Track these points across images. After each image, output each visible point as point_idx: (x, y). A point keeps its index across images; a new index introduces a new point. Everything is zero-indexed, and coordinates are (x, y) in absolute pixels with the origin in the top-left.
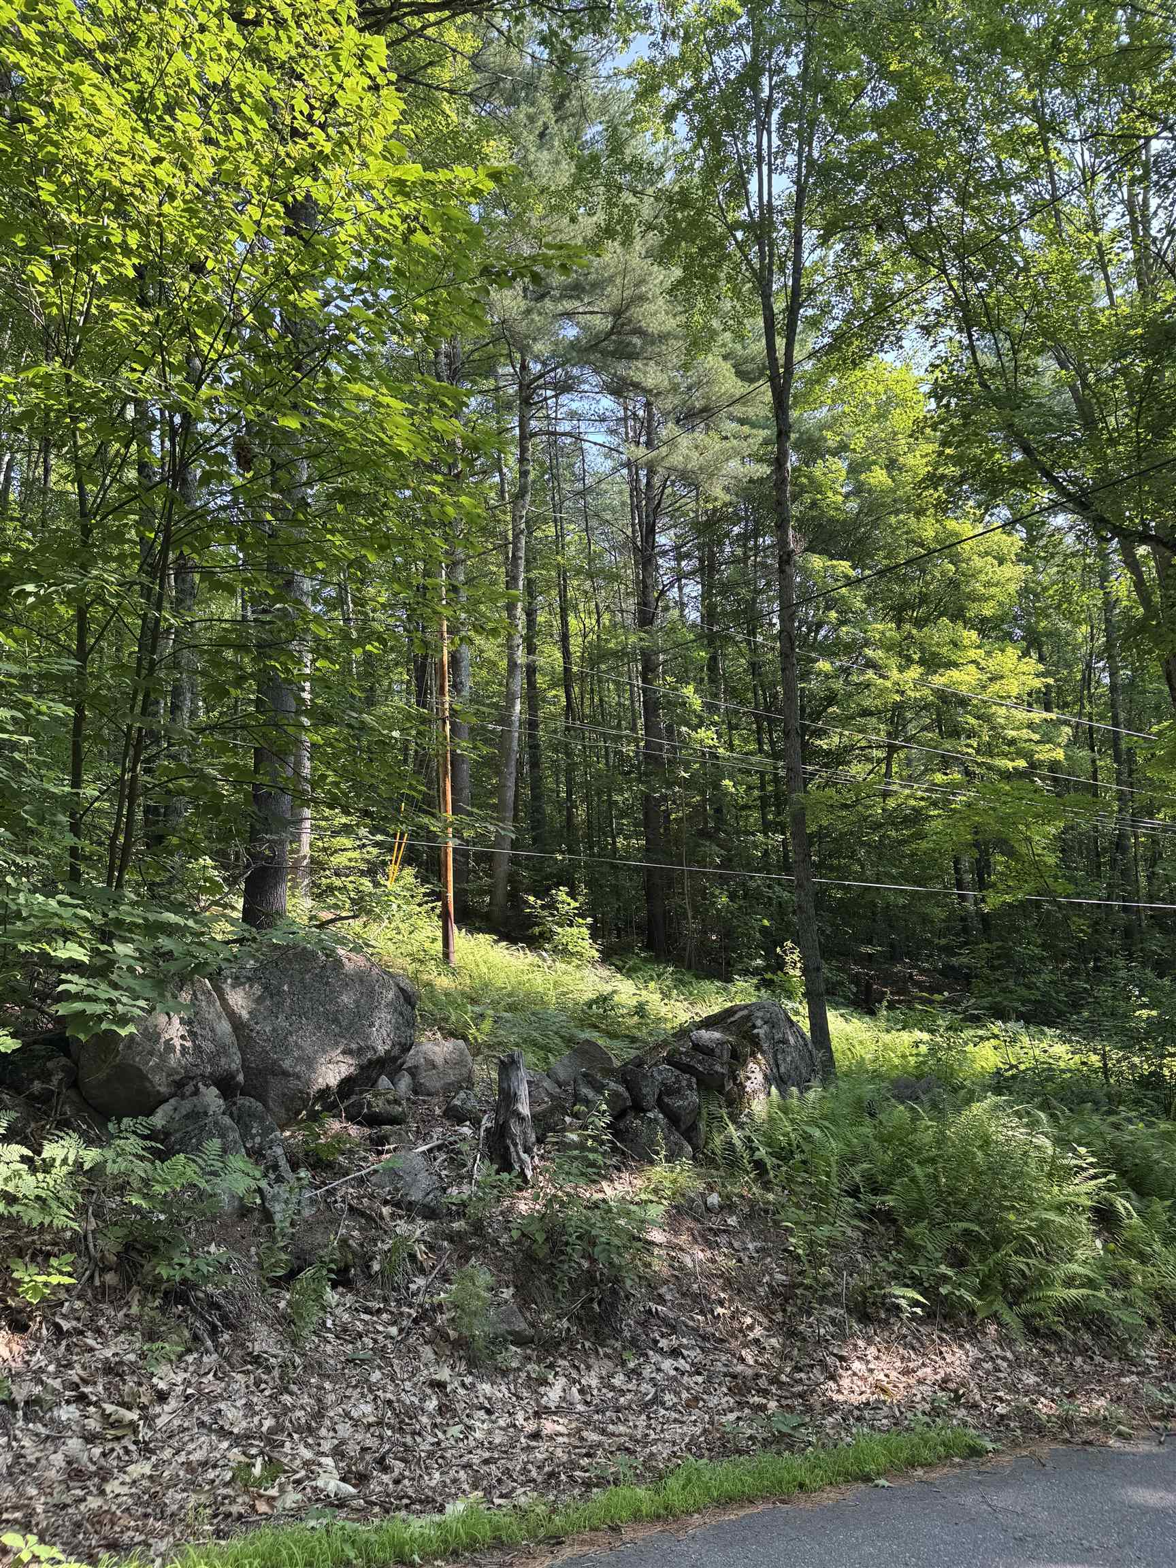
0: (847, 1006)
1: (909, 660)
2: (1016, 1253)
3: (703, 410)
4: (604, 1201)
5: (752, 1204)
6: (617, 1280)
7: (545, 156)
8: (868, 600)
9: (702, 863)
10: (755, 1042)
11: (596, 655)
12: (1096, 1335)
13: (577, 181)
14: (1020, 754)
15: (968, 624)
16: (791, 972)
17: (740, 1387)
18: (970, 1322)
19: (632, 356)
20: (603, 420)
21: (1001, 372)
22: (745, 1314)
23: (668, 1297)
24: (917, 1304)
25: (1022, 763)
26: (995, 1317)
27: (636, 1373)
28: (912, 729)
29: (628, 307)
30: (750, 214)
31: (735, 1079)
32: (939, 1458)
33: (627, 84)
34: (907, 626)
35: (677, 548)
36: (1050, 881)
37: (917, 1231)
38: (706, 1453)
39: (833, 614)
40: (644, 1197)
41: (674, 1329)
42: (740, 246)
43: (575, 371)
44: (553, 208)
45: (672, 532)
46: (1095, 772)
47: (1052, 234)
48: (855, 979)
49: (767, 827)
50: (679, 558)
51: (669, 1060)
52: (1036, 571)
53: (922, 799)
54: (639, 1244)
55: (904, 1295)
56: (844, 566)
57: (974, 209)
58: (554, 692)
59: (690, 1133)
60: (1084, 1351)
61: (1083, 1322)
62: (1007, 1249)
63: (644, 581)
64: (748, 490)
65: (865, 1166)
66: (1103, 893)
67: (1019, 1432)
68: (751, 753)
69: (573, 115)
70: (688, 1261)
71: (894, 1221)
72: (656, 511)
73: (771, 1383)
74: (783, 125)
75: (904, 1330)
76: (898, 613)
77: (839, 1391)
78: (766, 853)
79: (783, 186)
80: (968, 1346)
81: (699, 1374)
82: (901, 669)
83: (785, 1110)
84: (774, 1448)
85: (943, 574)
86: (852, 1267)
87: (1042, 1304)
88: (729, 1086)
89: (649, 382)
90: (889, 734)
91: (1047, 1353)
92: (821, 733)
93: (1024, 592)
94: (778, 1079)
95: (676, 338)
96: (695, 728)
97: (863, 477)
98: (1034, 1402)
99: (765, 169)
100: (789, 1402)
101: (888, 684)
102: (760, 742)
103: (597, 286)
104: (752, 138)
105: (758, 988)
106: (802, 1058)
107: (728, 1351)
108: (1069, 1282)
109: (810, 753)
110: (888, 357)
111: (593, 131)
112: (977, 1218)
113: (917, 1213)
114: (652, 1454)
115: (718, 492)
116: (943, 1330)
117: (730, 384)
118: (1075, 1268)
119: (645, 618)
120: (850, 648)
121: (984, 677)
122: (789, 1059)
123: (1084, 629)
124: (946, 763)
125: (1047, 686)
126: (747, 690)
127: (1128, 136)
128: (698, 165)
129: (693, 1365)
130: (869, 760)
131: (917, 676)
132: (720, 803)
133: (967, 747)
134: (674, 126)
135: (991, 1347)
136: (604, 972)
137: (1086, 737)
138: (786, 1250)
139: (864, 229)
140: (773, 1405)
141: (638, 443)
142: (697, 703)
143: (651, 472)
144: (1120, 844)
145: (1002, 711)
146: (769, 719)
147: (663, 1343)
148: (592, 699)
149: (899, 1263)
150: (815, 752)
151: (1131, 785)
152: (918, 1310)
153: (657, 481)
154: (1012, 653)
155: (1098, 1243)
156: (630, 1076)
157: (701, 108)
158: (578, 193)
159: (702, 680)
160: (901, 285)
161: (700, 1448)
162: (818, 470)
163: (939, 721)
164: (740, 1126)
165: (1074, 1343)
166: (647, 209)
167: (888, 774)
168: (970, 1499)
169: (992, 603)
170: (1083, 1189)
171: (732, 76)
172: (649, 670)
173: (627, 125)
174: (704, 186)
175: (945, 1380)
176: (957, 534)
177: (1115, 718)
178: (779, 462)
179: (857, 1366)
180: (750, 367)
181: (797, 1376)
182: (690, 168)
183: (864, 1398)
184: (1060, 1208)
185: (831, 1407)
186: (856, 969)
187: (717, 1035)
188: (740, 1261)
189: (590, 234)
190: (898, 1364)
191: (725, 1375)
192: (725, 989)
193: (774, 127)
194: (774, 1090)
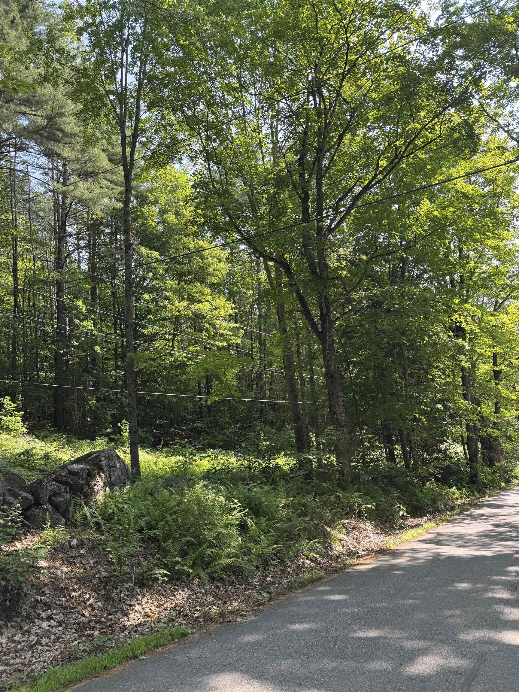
0: (149, 448)
1: (183, 298)
2: (207, 547)
3: (91, 173)
4: (16, 551)
5: (93, 542)
6: (21, 588)
7: (13, 33)
8: (166, 270)
9: (84, 384)
10: (100, 468)
11: (32, 281)
12: (237, 576)
13: (30, 50)
14: (225, 340)
15: (207, 285)
16: (124, 434)
17: (81, 628)
18: (188, 580)
19: (57, 141)
20: (40, 167)
21: (221, 182)
22: (86, 593)
23: (47, 592)
24: (165, 575)
25: (225, 344)
26: (198, 576)
27: (28, 632)
28: (183, 327)
29: (55, 117)
30: (117, 89)
31: (89, 485)
32: (169, 641)
33: (59, 11)
34: (182, 283)
35: (78, 234)
36: (232, 392)
37: (168, 544)
38: (60, 663)
39: (151, 274)
40: (37, 546)
41: (49, 607)
42: (111, 101)
43: (27, 142)
44: (16, 60)
45: (75, 226)
46: (252, 348)
47: (242, 130)
48: (154, 435)
49: (117, 368)
50: (78, 239)
51: (55, 480)
52: (233, 266)
53: (185, 357)
54: (32, 569)
55: (160, 573)
56: (156, 254)
57: (213, 112)
58: (8, 298)
59: (65, 513)
60: (232, 584)
61: (232, 572)
62: (204, 546)
63: (59, 248)
64: (113, 213)
65: (147, 518)
66: (253, 396)
67: (202, 623)
68: (111, 334)
69: (30, 18)
70: (59, 573)
71: (158, 541)
72: (67, 215)
73: (97, 623)
74: (133, 53)
75: (160, 588)
76: (179, 277)
77: (128, 621)
78: (116, 379)
79: (132, 81)
80: (186, 590)
81: (61, 625)
82: (179, 301)
83: (112, 497)
84: (94, 653)
85: (197, 263)
86: (138, 564)
87: (217, 567)
88: (86, 489)
89: (65, 155)
90: (174, 329)
91: (217, 587)
92: (144, 327)
93: (229, 275)
94: (110, 484)
95: (79, 137)
96: (82, 321)
97: (165, 216)
98: (210, 609)
99: (124, 70)
100: (105, 630)
101: (173, 307)
102: (115, 329)
103: (39, 103)
104: (119, 55)
105: (107, 442)
106: (122, 473)
107: (77, 612)
108: (228, 556)
109: (137, 335)
110: (177, 166)
111: (40, 28)
112: (192, 536)
113: (168, 536)
114: (32, 670)
115: (98, 211)
116: (176, 585)
117: (104, 163)
118: (231, 550)
119: (59, 265)
120: (158, 290)
121: (212, 308)
122: (116, 474)
123: (251, 292)
124: (196, 342)
125: (236, 313)
126: (110, 304)
127: (271, 98)
128: (93, 59)
129: (58, 622)
130: (165, 339)
131: (185, 305)
132: (95, 356)
133: (204, 336)
134: (82, 38)
135: (195, 589)
136: (29, 438)
137: (249, 335)
138: (108, 561)
139: (167, 108)
140: (96, 633)
141: (58, 182)
142: (83, 309)
143: (65, 197)
144: (260, 377)
145: (218, 322)
146: (120, 319)
147: (43, 615)
148: (29, 302)
149: (159, 559)
150: (141, 335)
151: (265, 354)
152: (165, 578)
153: (67, 201)
154: (223, 299)
155: (240, 539)
156: (35, 489)
157: (94, 33)
158: (30, 55)
159: (87, 298)
160: (183, 137)
161: (58, 661)
162: (145, 209)
163: (195, 324)
164: (90, 507)
165: (229, 581)
166: (67, 73)
167: (173, 346)
168: (180, 656)
169: (216, 278)
170: (235, 517)
171: (110, 24)
172: (60, 291)
173: (58, 30)
174: (95, 70)
175: (175, 607)
176: (203, 247)
177: (260, 327)
178: (126, 202)
179: (137, 608)
180: (115, 158)
181: (109, 617)
182: (89, 59)
183: (139, 622)
184: (226, 526)
185: (124, 628)
186: (154, 431)
187: (81, 466)
188: (85, 569)
189: (36, 77)
190: (156, 603)
191: (74, 624)
192: (92, 444)
193: (129, 53)
194: (107, 489)
